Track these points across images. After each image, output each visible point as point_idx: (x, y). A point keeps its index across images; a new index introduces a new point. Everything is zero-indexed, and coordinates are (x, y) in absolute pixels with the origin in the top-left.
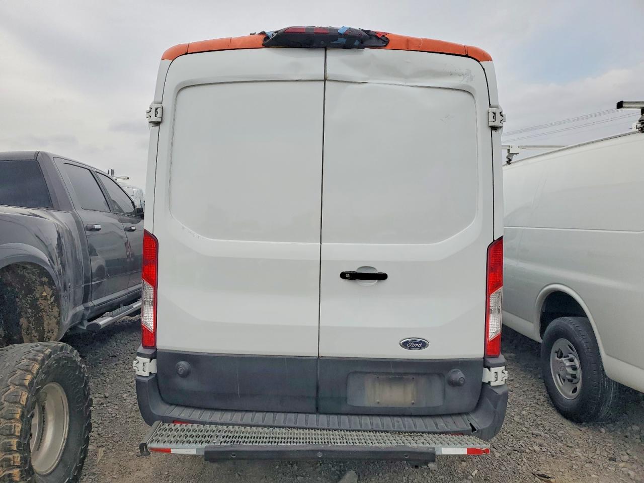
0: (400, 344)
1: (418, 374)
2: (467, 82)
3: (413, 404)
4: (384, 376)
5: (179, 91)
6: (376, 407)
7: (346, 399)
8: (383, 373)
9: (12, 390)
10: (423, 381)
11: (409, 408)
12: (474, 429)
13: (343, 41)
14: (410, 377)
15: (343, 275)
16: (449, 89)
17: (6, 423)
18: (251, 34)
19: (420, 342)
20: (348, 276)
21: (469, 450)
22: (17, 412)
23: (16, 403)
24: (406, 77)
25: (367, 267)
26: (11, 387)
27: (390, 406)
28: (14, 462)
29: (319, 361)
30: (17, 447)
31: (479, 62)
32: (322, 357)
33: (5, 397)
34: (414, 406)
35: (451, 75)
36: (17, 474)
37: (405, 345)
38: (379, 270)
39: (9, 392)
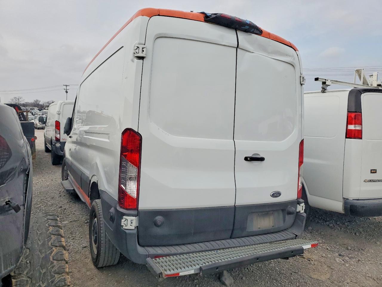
0: (271, 195)
1: (274, 211)
3: (273, 226)
4: (261, 213)
5: (156, 39)
6: (259, 231)
7: (246, 228)
8: (261, 212)
9: (55, 251)
10: (276, 214)
11: (271, 229)
12: (296, 236)
13: (247, 27)
14: (271, 212)
15: (246, 159)
16: (287, 63)
17: (60, 277)
18: (191, 11)
19: (278, 193)
20: (249, 159)
22: (66, 267)
23: (62, 260)
24: (269, 53)
25: (255, 154)
26: (54, 249)
27: (264, 229)
29: (235, 208)
31: (295, 51)
32: (237, 206)
33: (53, 257)
34: (274, 227)
37: (273, 195)
38: (262, 156)
39: (54, 253)
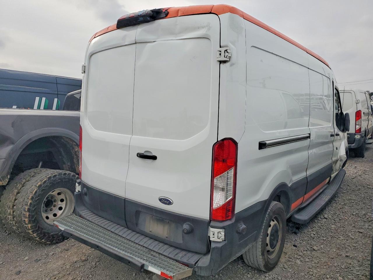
1: (170, 220)
2: (206, 32)
3: (167, 237)
5: (90, 57)
6: (150, 234)
7: (137, 225)
10: (173, 225)
11: (165, 239)
12: (195, 265)
14: (167, 221)
15: (138, 155)
16: (197, 38)
19: (168, 200)
21: (162, 273)
25: (148, 151)
27: (156, 235)
28: (26, 216)
29: (125, 200)
30: (27, 210)
31: (217, 15)
32: (127, 199)
34: (167, 239)
35: (199, 28)
36: (27, 221)
37: (160, 200)
38: (154, 154)
